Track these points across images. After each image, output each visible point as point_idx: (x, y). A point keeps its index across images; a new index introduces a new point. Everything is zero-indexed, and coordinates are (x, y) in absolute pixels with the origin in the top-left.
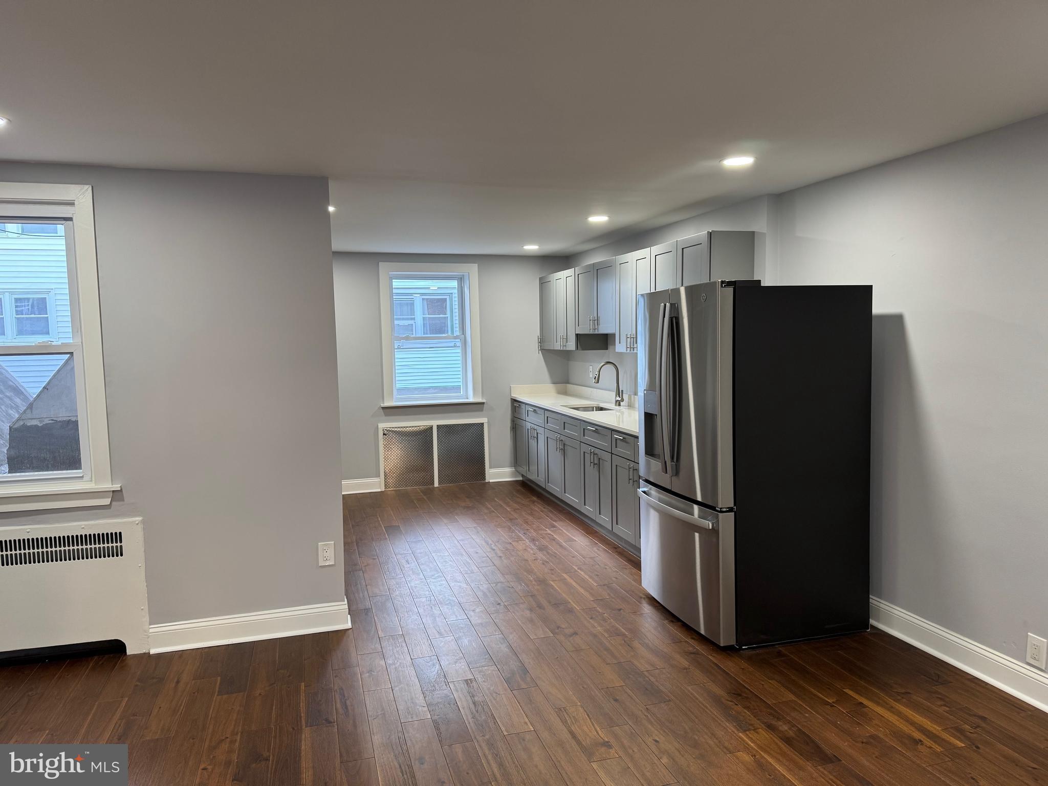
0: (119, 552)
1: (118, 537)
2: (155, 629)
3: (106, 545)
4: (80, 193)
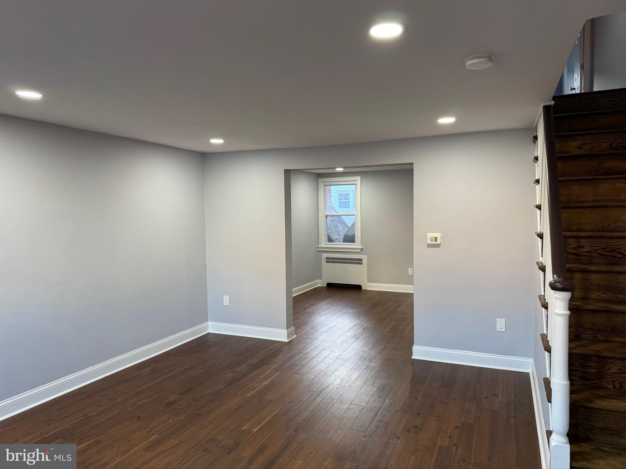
0: (361, 263)
1: (361, 260)
2: (368, 284)
3: (359, 262)
4: (358, 179)
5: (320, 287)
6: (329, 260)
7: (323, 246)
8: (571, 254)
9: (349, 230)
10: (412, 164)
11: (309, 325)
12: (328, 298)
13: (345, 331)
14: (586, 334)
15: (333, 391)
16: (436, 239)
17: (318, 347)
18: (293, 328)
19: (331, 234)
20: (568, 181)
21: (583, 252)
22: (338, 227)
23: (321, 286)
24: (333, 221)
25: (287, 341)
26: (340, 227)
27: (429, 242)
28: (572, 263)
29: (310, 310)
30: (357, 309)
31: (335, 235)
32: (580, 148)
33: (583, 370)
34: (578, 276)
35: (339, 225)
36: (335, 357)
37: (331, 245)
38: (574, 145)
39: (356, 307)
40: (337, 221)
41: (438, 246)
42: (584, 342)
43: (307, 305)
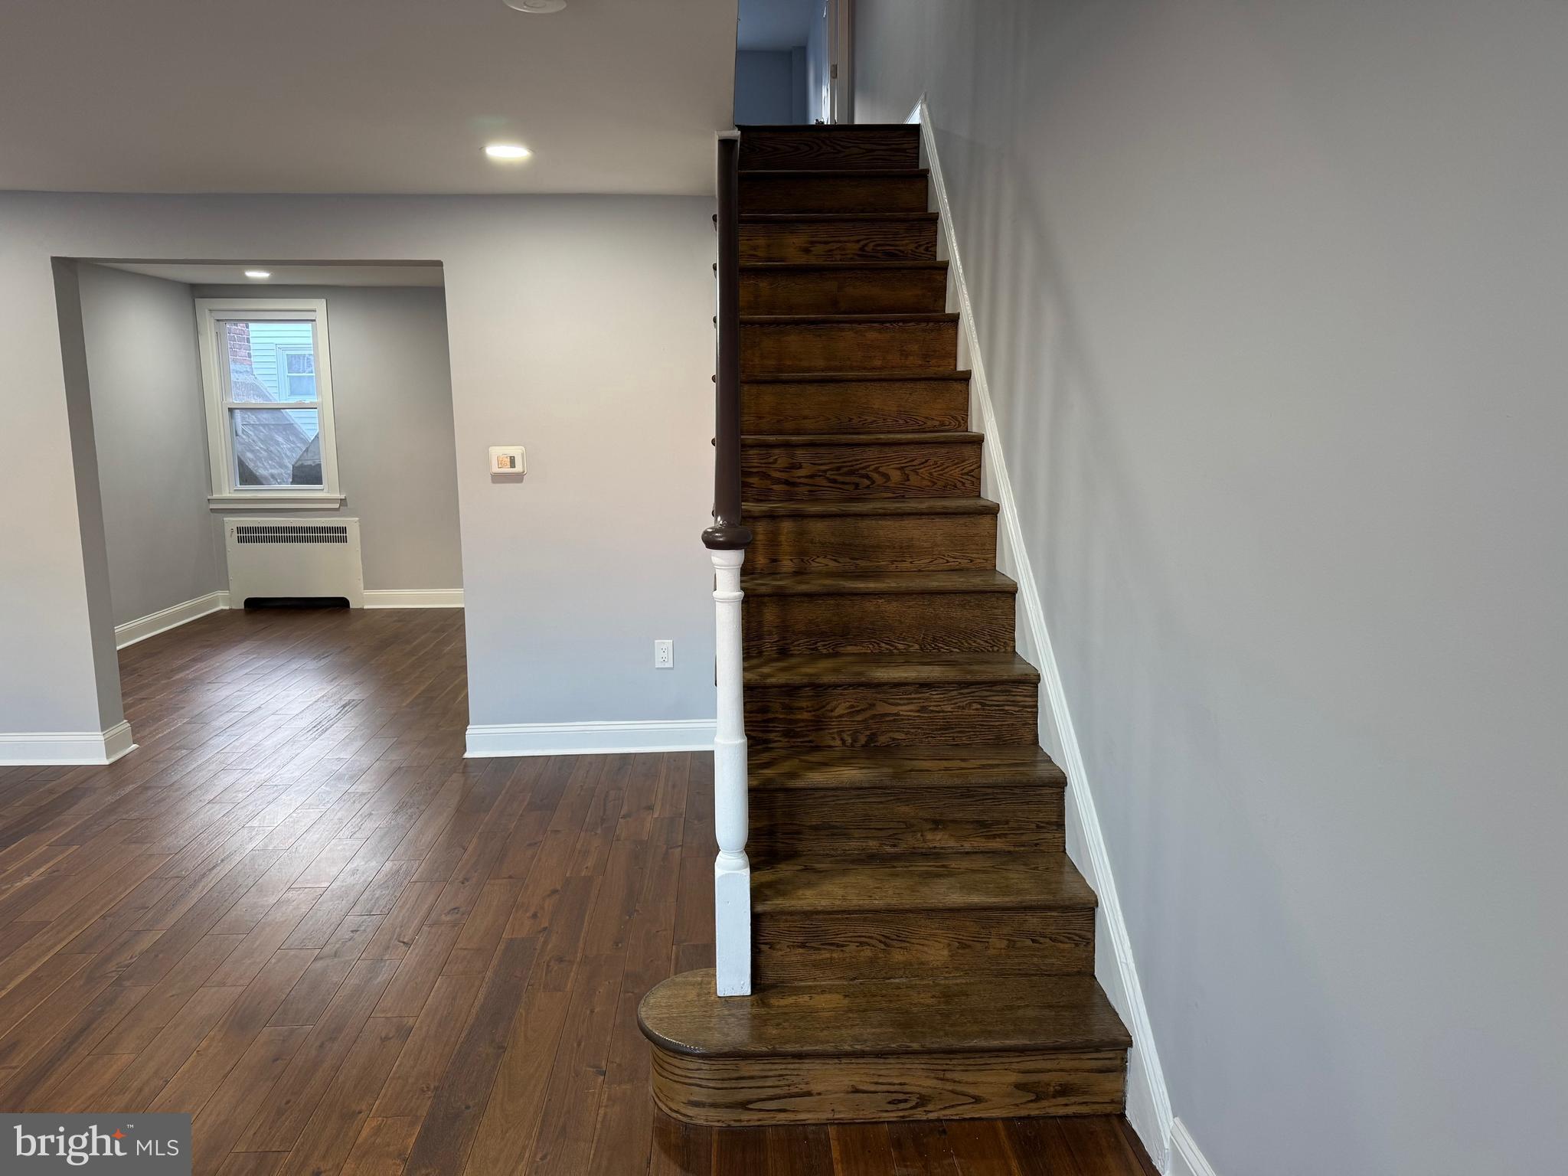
0: (344, 540)
1: (344, 530)
2: (367, 593)
3: (337, 535)
4: (319, 305)
5: (222, 611)
6: (247, 535)
7: (226, 495)
8: (779, 481)
9: (307, 450)
10: (439, 264)
11: (182, 711)
12: (245, 638)
13: (288, 717)
14: (799, 645)
15: (240, 867)
16: (513, 462)
17: (204, 767)
18: (124, 726)
19: (255, 463)
20: (777, 323)
21: (799, 477)
22: (278, 443)
23: (227, 608)
24: (261, 428)
25: (106, 762)
26: (282, 444)
27: (496, 469)
28: (781, 501)
29: (188, 674)
30: (330, 658)
31: (268, 467)
32: (807, 251)
33: (789, 717)
34: (787, 526)
35: (280, 439)
36: (254, 784)
37: (251, 492)
38: (794, 243)
39: (326, 655)
40: (272, 427)
41: (518, 478)
42: (793, 661)
43: (180, 662)
